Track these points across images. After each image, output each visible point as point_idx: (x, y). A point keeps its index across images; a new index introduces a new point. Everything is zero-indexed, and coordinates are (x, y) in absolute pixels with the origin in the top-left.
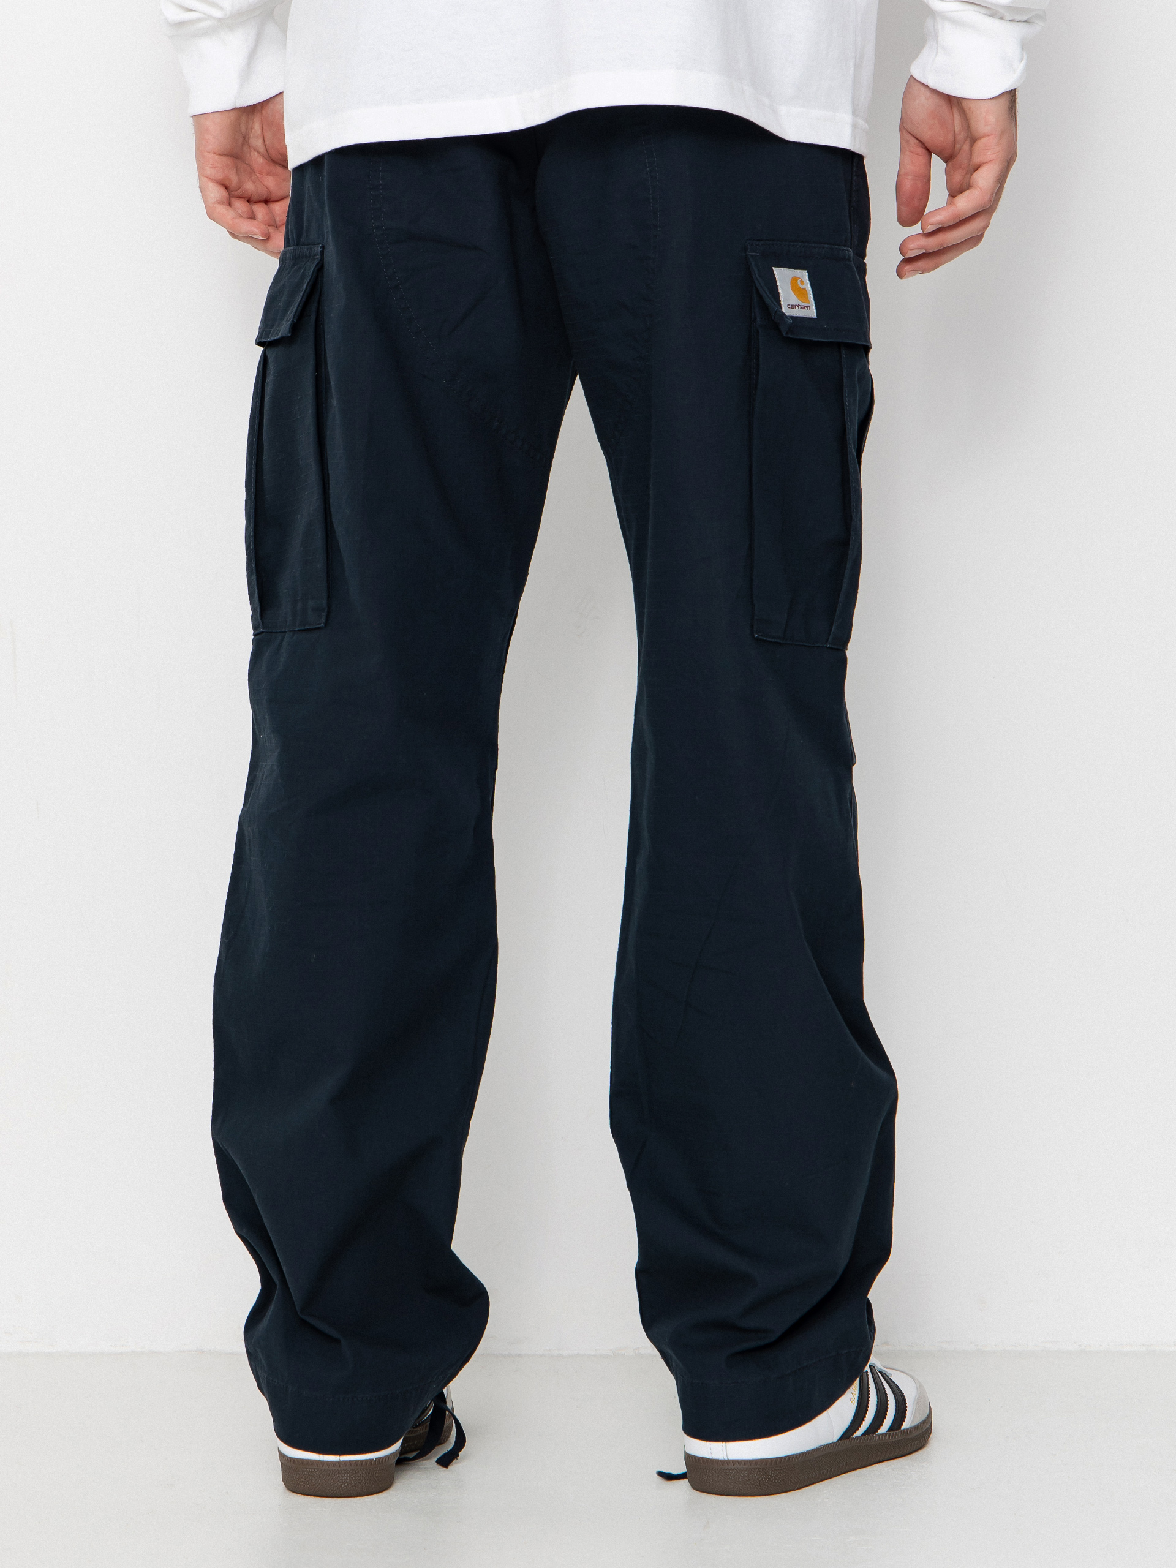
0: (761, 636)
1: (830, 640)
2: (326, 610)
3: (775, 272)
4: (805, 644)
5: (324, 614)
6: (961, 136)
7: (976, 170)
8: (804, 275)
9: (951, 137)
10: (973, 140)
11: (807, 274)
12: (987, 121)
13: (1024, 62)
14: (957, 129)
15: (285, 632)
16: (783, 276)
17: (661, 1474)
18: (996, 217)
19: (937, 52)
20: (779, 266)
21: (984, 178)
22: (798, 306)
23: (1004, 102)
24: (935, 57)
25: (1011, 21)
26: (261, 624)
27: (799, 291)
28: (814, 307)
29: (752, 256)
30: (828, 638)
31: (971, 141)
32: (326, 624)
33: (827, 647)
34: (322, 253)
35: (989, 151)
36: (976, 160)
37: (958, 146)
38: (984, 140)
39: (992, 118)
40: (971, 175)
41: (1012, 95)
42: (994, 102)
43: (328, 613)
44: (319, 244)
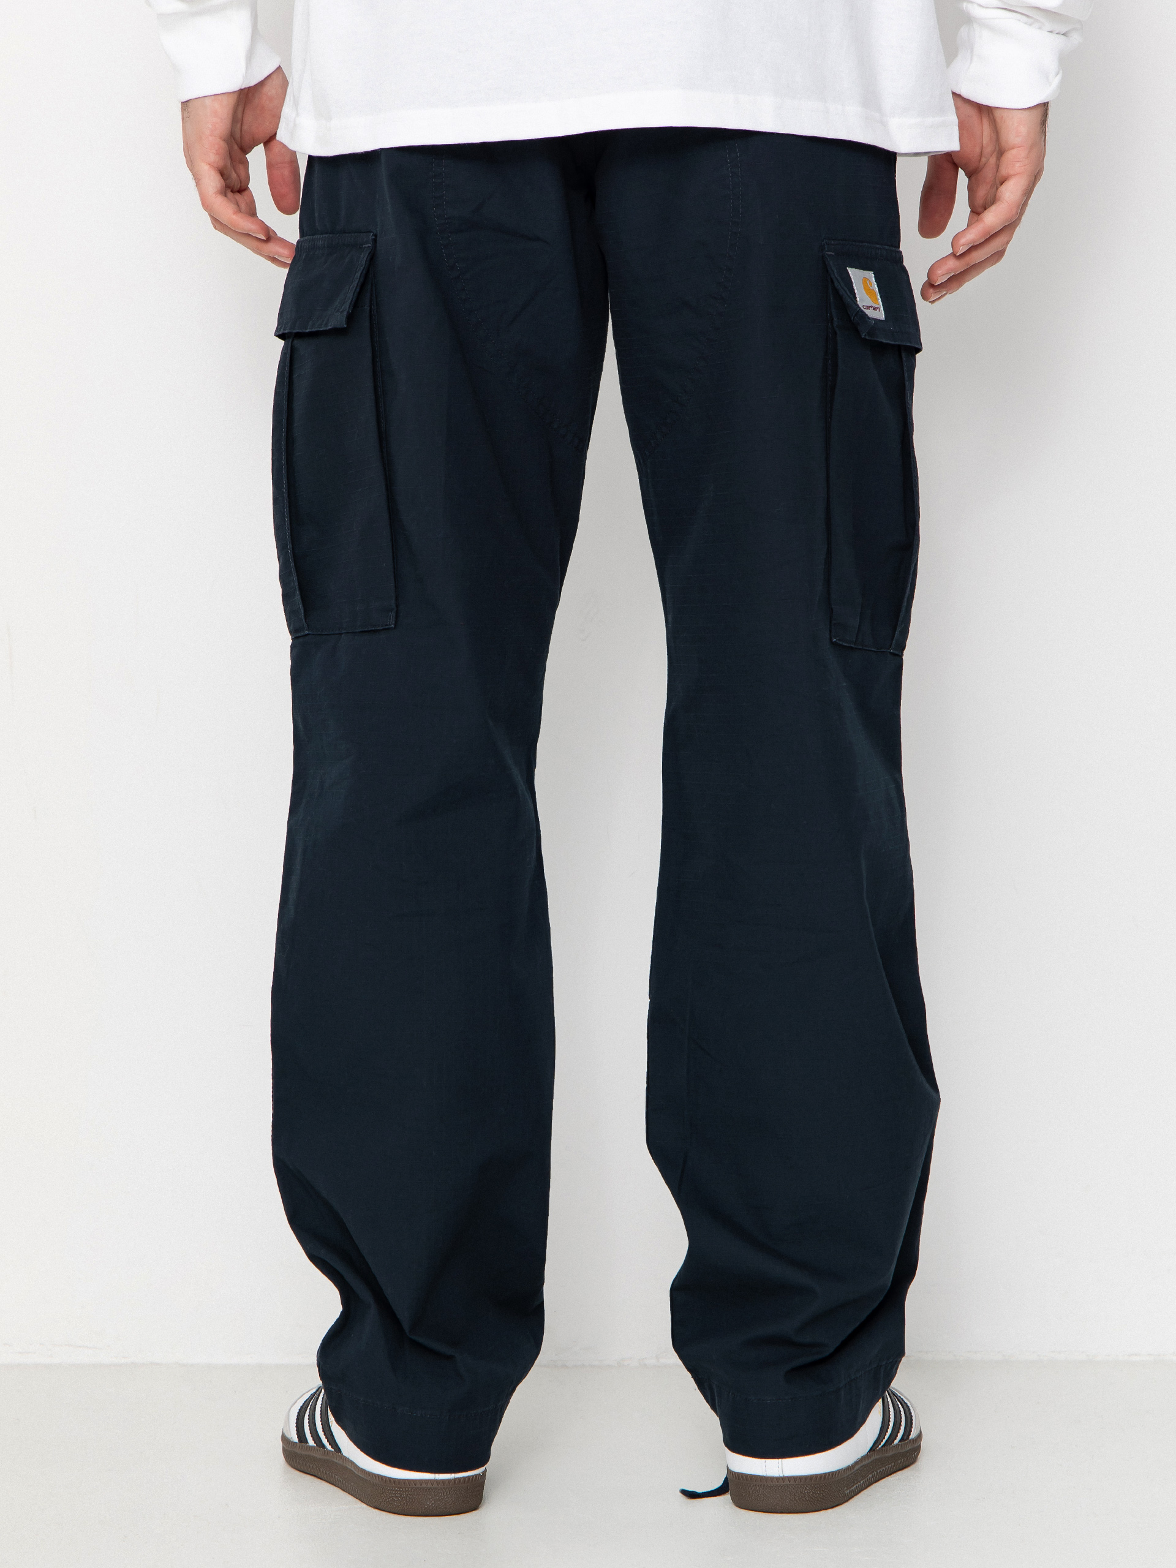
0: (839, 640)
1: (893, 646)
2: (395, 610)
3: (850, 273)
4: (872, 649)
5: (393, 615)
6: (988, 149)
7: (1002, 183)
8: (871, 275)
9: (978, 150)
10: (1000, 152)
11: (873, 275)
12: (1017, 133)
13: (1059, 77)
14: (986, 140)
15: (341, 634)
16: (856, 275)
17: (684, 1492)
18: (1019, 231)
19: (971, 60)
20: (852, 267)
21: (1010, 192)
22: (872, 307)
23: (1037, 115)
24: (971, 63)
25: (1051, 32)
26: (305, 625)
27: (869, 292)
28: (882, 308)
29: (829, 255)
30: (892, 644)
31: (998, 154)
32: (395, 625)
33: (890, 652)
34: (375, 241)
35: (1016, 163)
36: (1004, 171)
37: (984, 160)
38: (1014, 152)
39: (1023, 130)
40: (997, 189)
41: (1045, 106)
42: (1027, 113)
43: (397, 613)
44: (370, 232)
